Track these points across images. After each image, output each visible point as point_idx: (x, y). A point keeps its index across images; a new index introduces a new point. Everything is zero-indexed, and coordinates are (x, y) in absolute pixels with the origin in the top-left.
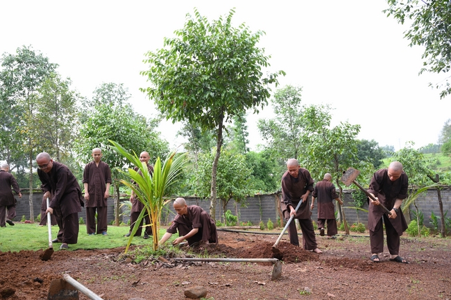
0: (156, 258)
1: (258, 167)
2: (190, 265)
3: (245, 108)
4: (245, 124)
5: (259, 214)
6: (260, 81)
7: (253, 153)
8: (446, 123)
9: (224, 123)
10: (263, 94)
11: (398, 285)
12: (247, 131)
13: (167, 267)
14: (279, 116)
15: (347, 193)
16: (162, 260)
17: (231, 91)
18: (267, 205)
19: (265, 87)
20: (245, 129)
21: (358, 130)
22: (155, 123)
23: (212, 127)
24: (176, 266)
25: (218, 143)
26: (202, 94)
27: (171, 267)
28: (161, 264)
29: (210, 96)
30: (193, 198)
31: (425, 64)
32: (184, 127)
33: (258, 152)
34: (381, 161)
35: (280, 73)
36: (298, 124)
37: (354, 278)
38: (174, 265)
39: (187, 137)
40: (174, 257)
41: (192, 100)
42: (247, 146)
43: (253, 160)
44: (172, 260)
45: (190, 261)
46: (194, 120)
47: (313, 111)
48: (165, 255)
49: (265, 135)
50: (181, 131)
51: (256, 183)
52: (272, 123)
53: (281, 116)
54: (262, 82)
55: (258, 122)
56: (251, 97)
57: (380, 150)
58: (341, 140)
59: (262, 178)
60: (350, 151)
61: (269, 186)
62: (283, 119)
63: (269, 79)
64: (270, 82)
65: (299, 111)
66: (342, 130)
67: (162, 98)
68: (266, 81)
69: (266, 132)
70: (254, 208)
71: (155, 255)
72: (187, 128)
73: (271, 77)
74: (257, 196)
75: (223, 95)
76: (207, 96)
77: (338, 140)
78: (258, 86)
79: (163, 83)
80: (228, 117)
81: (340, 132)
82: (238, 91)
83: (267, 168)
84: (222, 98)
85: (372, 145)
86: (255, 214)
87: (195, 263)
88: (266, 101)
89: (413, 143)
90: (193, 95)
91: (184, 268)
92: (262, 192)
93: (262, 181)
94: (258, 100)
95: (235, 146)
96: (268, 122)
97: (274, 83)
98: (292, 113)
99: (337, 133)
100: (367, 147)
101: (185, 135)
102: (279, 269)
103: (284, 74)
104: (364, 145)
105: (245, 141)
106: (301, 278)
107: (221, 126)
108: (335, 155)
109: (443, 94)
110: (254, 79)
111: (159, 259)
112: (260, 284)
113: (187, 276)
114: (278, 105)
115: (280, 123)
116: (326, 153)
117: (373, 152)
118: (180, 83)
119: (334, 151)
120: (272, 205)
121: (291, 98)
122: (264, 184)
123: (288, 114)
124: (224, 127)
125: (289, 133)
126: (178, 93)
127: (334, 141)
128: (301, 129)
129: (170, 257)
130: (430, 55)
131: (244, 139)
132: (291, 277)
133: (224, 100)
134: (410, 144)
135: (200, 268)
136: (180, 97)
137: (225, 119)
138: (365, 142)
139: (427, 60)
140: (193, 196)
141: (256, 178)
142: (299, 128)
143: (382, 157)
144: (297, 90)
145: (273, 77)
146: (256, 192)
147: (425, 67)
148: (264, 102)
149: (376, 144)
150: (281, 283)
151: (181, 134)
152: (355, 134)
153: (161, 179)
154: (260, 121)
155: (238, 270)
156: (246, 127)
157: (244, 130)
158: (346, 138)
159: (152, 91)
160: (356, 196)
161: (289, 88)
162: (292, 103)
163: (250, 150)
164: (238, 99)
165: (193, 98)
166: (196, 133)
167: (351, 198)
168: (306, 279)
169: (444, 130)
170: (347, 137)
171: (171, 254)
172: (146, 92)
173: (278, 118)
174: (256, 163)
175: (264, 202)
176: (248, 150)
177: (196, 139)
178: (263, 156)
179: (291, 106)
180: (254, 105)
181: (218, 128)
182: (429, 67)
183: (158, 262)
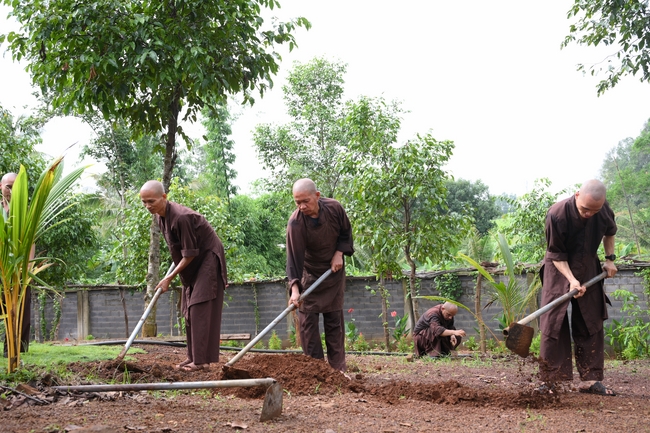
0: (13, 386)
1: (254, 227)
2: (90, 398)
3: (226, 92)
4: (229, 138)
5: (254, 322)
6: (258, 35)
7: (245, 199)
8: (609, 155)
9: (180, 122)
10: (263, 65)
11: (503, 422)
12: (232, 151)
13: (37, 403)
14: (298, 122)
15: (426, 279)
16: (26, 391)
17: (195, 51)
18: (268, 303)
19: (268, 50)
20: (229, 148)
21: (448, 151)
22: (31, 126)
23: (155, 127)
24: (56, 401)
25: (166, 162)
26: (132, 54)
27: (44, 404)
28: (23, 398)
29: (148, 59)
30: (111, 290)
31: (573, 29)
32: (97, 137)
33: (255, 197)
34: (492, 221)
35: (299, 24)
36: (336, 138)
37: (425, 415)
38: (51, 398)
39: (105, 160)
40: (54, 384)
41: (110, 66)
42: (233, 182)
43: (243, 214)
44: (50, 390)
45: (90, 391)
46: (114, 112)
47: (364, 109)
48: (34, 380)
49: (268, 159)
50: (91, 147)
51: (249, 260)
52: (283, 135)
53: (304, 121)
54: (262, 39)
55: (255, 131)
56: (239, 70)
57: (492, 200)
58: (417, 169)
59: (262, 250)
60: (433, 190)
61: (276, 268)
62: (306, 128)
63: (277, 33)
64: (280, 40)
65: (338, 112)
66: (420, 150)
67: (44, 57)
68: (269, 36)
69: (271, 152)
70: (244, 310)
71: (10, 380)
72: (103, 140)
73: (281, 30)
74: (249, 284)
75: (178, 58)
76: (142, 59)
77: (412, 169)
78: (254, 48)
79: (44, 24)
80: (189, 111)
81: (415, 152)
82: (209, 53)
83: (272, 230)
84: (176, 66)
85: (476, 191)
86: (244, 322)
87: (102, 394)
88: (269, 78)
89: (548, 183)
90: (112, 55)
91: (74, 403)
92: (260, 277)
93: (261, 257)
94: (251, 76)
95: (207, 181)
96: (275, 132)
97: (286, 44)
98: (326, 117)
99: (410, 156)
100: (467, 194)
101: (99, 156)
102: (278, 400)
103: (308, 26)
104: (462, 191)
105: (228, 173)
106: (321, 417)
107: (175, 129)
108: (405, 199)
109: (603, 87)
110: (246, 32)
111: (19, 387)
112: (236, 428)
113: (79, 419)
114: (297, 97)
115: (299, 136)
116: (386, 194)
117: (479, 204)
118: (84, 26)
119: (403, 190)
120: (280, 303)
121: (324, 87)
122: (265, 262)
123: (316, 118)
124: (180, 130)
125: (317, 157)
126: (80, 50)
127: (404, 171)
128: (341, 149)
129: (45, 385)
130: (582, 13)
131: (225, 168)
132: (301, 416)
133: (179, 70)
134: (543, 185)
135: (111, 403)
136: (83, 58)
137: (181, 115)
138: (464, 185)
139: (576, 20)
140: (114, 284)
141: (249, 251)
142: (337, 147)
143: (494, 214)
144: (336, 69)
145: (285, 31)
146: (248, 278)
147: (573, 34)
148: (265, 81)
149: (484, 189)
150: (279, 426)
151: (89, 152)
152: (444, 159)
153: (28, 217)
154: (260, 131)
155: (192, 407)
156: (230, 143)
157: (225, 150)
158: (425, 166)
159: (21, 41)
160: (443, 286)
161: (321, 65)
162: (326, 96)
163: (238, 191)
164: (209, 70)
165: (113, 62)
166: (123, 152)
167: (433, 290)
168: (332, 418)
169: (605, 167)
170: (430, 163)
171: (47, 378)
172: (6, 44)
173: (296, 125)
174: (250, 219)
175: (263, 298)
176: (234, 190)
177: (123, 164)
178: (265, 206)
179: (324, 102)
180: (245, 87)
181: (166, 131)
182: (579, 35)
183: (16, 394)
